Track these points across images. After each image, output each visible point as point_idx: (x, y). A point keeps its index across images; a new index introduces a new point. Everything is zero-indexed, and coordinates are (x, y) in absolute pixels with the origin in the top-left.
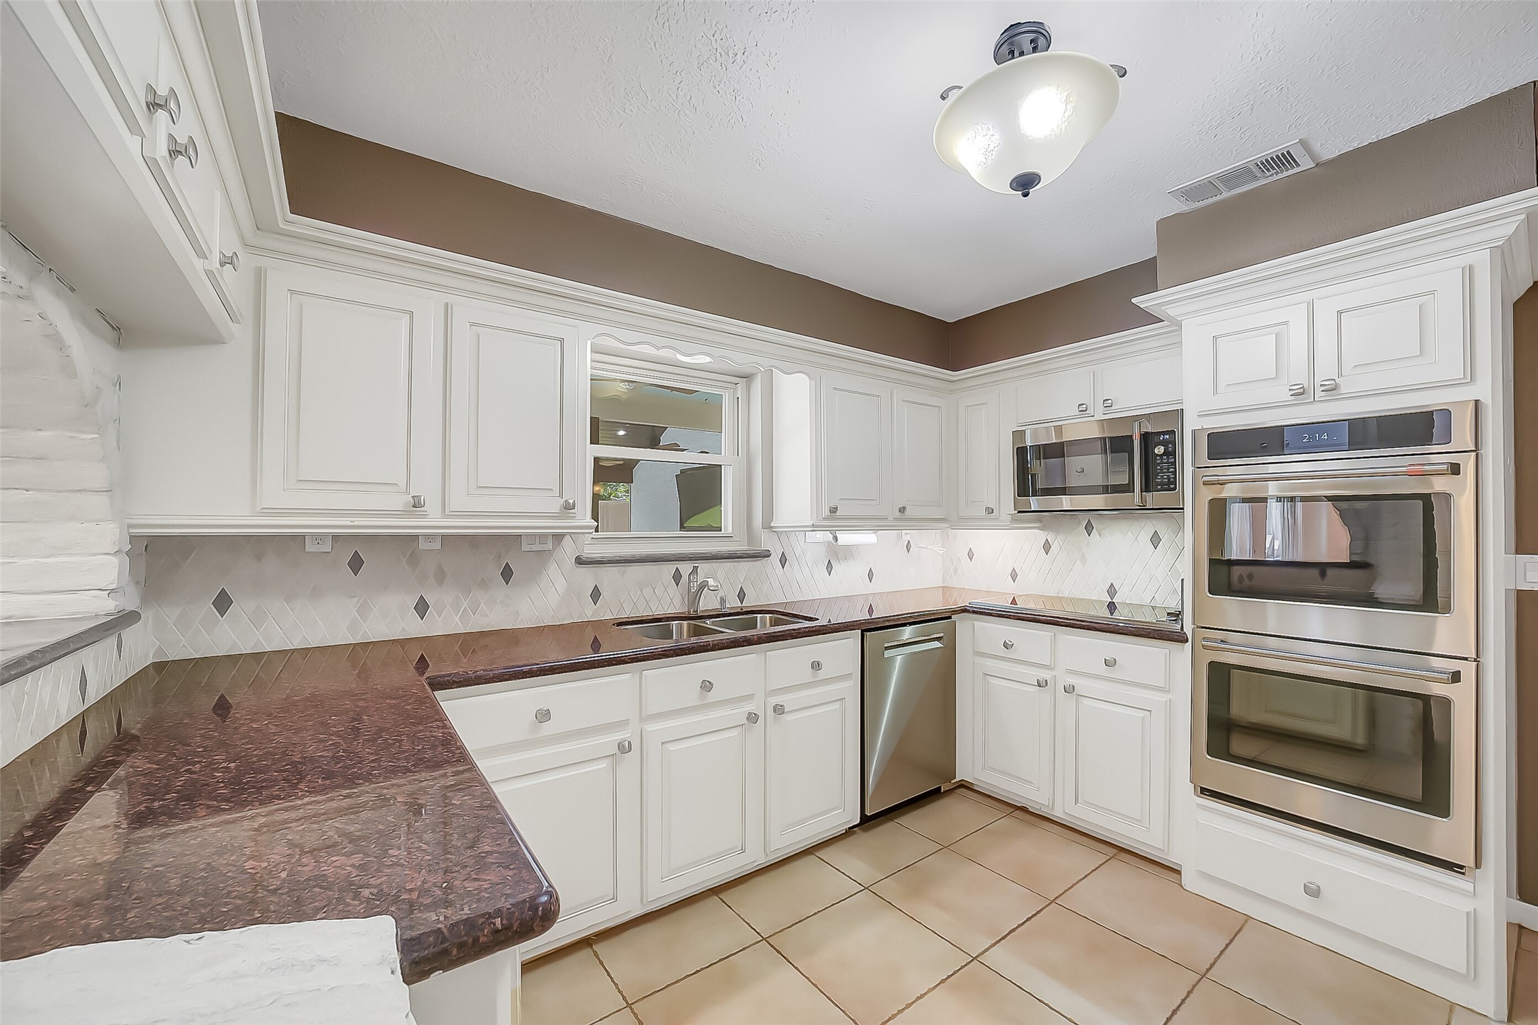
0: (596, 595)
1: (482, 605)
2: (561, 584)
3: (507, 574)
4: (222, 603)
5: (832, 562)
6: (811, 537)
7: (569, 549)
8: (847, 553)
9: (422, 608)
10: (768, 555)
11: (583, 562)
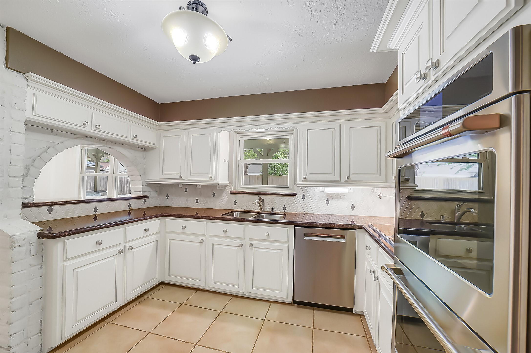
0: (235, 203)
1: (209, 202)
2: (226, 199)
3: (214, 195)
4: (167, 196)
5: (329, 200)
6: (317, 189)
7: (229, 190)
8: (338, 196)
9: (197, 201)
10: (294, 195)
11: (232, 193)
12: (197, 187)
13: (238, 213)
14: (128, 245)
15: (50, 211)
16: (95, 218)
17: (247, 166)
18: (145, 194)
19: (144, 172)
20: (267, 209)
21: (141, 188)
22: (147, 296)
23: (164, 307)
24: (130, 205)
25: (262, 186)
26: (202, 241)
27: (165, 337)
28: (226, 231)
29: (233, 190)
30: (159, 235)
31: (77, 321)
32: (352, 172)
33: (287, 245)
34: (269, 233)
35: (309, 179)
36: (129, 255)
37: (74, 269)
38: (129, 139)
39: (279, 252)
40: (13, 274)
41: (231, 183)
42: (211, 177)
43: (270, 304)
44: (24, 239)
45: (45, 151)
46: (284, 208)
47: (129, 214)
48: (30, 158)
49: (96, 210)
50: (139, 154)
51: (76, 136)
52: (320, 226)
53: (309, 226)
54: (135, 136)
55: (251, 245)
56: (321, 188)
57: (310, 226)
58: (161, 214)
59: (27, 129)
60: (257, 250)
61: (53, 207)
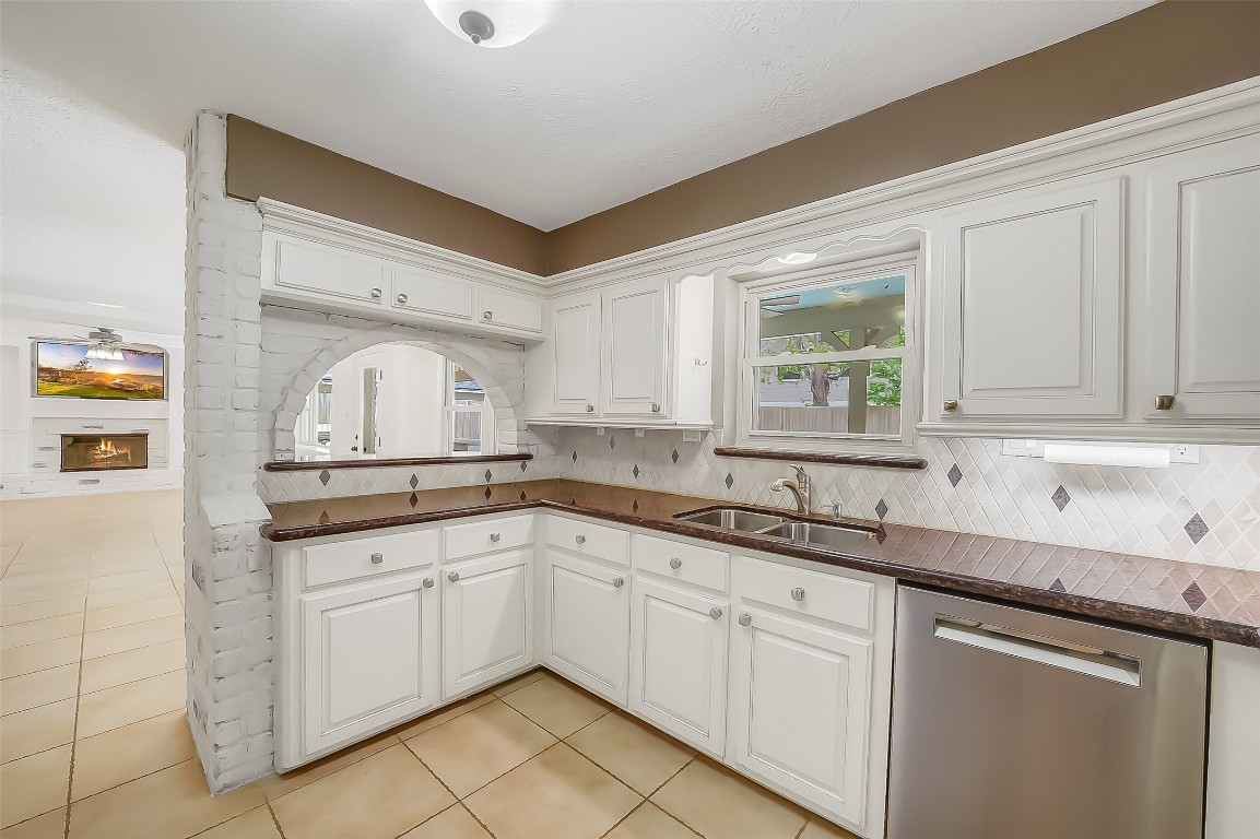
0: (729, 481)
1: (662, 474)
2: (705, 469)
3: (675, 457)
4: (575, 457)
5: (1069, 490)
6: (1013, 446)
7: (712, 443)
8: (1113, 480)
9: (636, 472)
10: (918, 465)
11: (720, 452)
12: (637, 434)
13: (733, 512)
14: (450, 569)
15: (325, 479)
16: (414, 499)
17: (827, 384)
18: (524, 450)
19: (520, 399)
20: (823, 506)
21: (513, 436)
22: (498, 693)
23: (518, 735)
24: (488, 475)
25: (846, 435)
26: (619, 583)
27: (484, 827)
28: (676, 565)
29: (723, 445)
30: (530, 552)
31: (331, 726)
32: (1189, 376)
33: (866, 643)
34: (802, 593)
35: (967, 406)
36: (451, 592)
37: (322, 612)
38: (476, 323)
39: (837, 660)
40: (218, 603)
41: (717, 425)
42: (656, 409)
43: (803, 821)
44: (235, 537)
45: (315, 359)
46: (882, 508)
47: (488, 493)
48: (290, 373)
49: (414, 481)
50: (510, 358)
51: (373, 324)
52: (1006, 596)
53: (957, 588)
54: (488, 315)
55: (746, 621)
56: (1031, 443)
57: (962, 588)
58: (534, 501)
59: (263, 314)
60: (762, 637)
61: (330, 471)
